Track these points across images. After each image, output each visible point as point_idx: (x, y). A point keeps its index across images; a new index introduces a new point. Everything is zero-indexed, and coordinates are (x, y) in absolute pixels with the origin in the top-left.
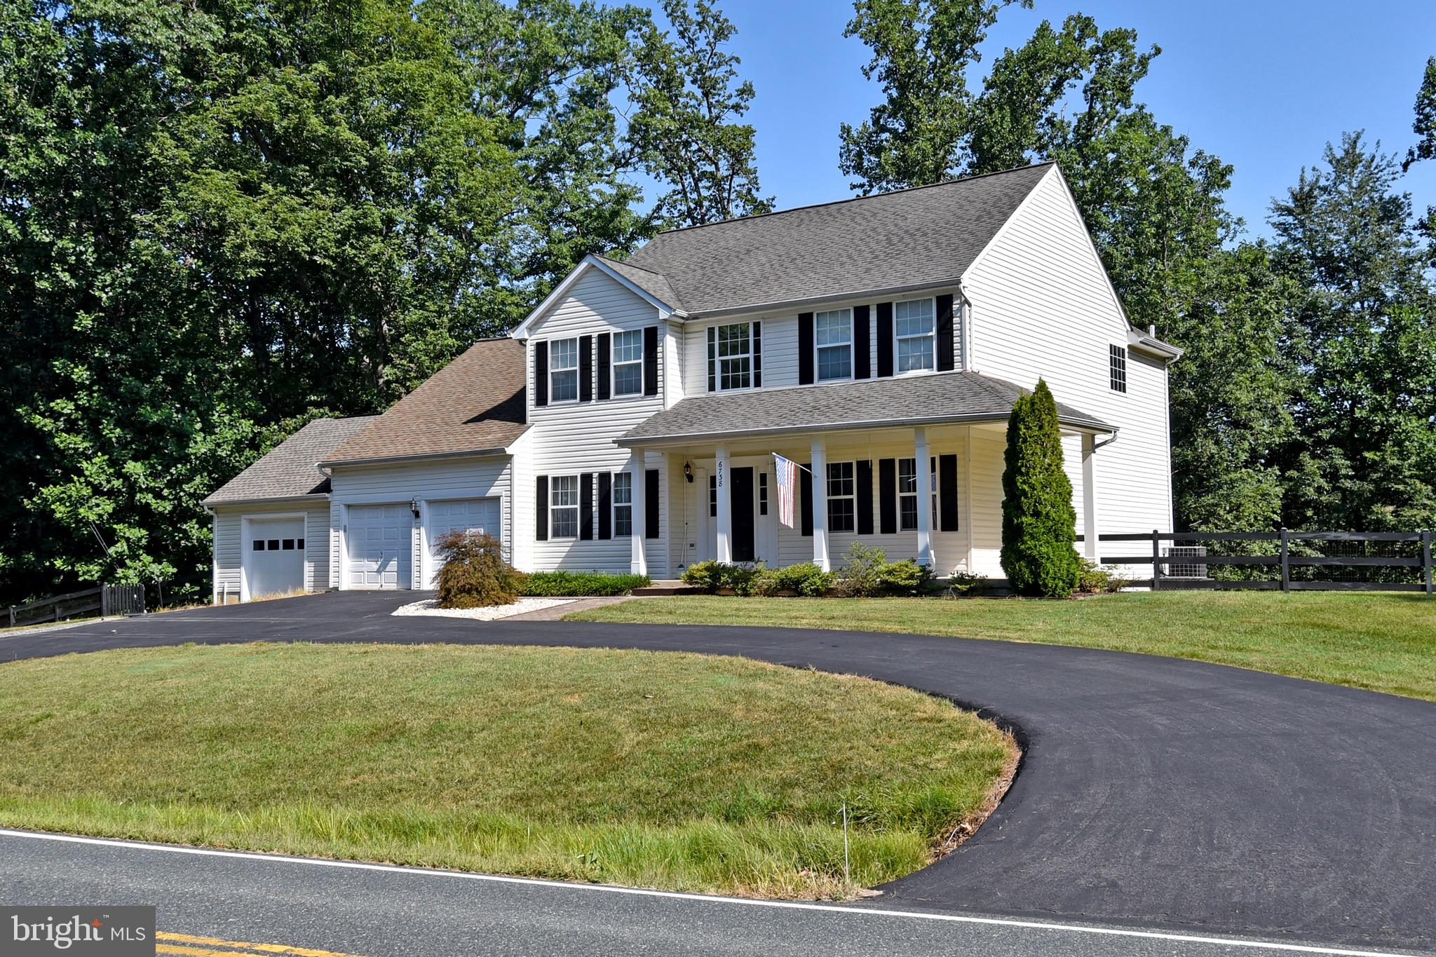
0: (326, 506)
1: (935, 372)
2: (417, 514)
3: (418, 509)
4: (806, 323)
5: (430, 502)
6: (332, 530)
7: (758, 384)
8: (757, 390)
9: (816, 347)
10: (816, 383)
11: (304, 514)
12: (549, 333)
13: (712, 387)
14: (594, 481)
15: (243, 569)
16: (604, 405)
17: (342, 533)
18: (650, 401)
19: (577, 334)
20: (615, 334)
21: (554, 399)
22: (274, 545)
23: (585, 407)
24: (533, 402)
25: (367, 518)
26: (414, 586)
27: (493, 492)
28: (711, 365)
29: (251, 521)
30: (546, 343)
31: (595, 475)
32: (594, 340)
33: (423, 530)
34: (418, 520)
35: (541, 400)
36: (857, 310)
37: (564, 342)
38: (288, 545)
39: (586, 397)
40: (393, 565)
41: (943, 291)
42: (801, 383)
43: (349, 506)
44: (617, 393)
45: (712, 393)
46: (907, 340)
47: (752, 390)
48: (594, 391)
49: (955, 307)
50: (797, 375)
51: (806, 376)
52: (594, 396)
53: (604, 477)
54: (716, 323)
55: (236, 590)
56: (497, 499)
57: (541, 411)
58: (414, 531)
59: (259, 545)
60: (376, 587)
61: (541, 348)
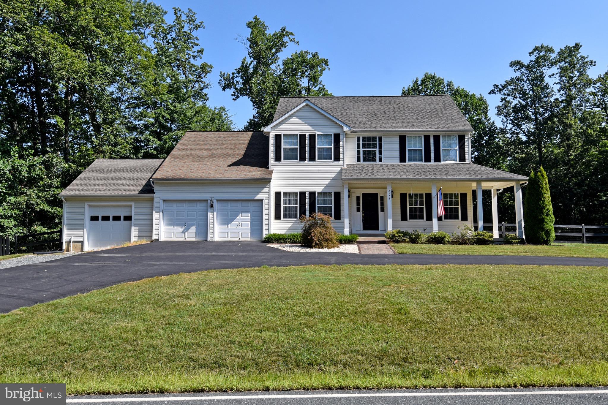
0: (152, 200)
1: (458, 162)
2: (212, 206)
3: (213, 204)
4: (402, 140)
5: (218, 201)
6: (154, 212)
7: (380, 160)
8: (380, 163)
9: (407, 149)
10: (407, 162)
11: (133, 204)
12: (283, 130)
13: (359, 160)
14: (307, 195)
15: (85, 230)
16: (312, 163)
17: (161, 214)
18: (336, 163)
19: (298, 133)
20: (318, 135)
21: (284, 159)
22: (106, 218)
23: (302, 164)
24: (273, 160)
25: (176, 207)
26: (210, 239)
27: (258, 197)
28: (359, 152)
29: (90, 206)
30: (280, 135)
31: (307, 193)
32: (307, 136)
33: (215, 213)
34: (212, 209)
35: (278, 158)
36: (425, 136)
37: (290, 136)
38: (117, 218)
39: (303, 159)
40: (193, 229)
41: (461, 133)
42: (401, 162)
43: (164, 201)
44: (318, 159)
45: (359, 163)
46: (446, 149)
47: (378, 163)
48: (307, 157)
49: (466, 139)
50: (399, 159)
51: (403, 159)
52: (307, 160)
53: (312, 194)
54: (361, 135)
55: (82, 240)
56: (261, 201)
57: (277, 163)
58: (210, 214)
59: (94, 218)
60: (182, 239)
61: (278, 137)
